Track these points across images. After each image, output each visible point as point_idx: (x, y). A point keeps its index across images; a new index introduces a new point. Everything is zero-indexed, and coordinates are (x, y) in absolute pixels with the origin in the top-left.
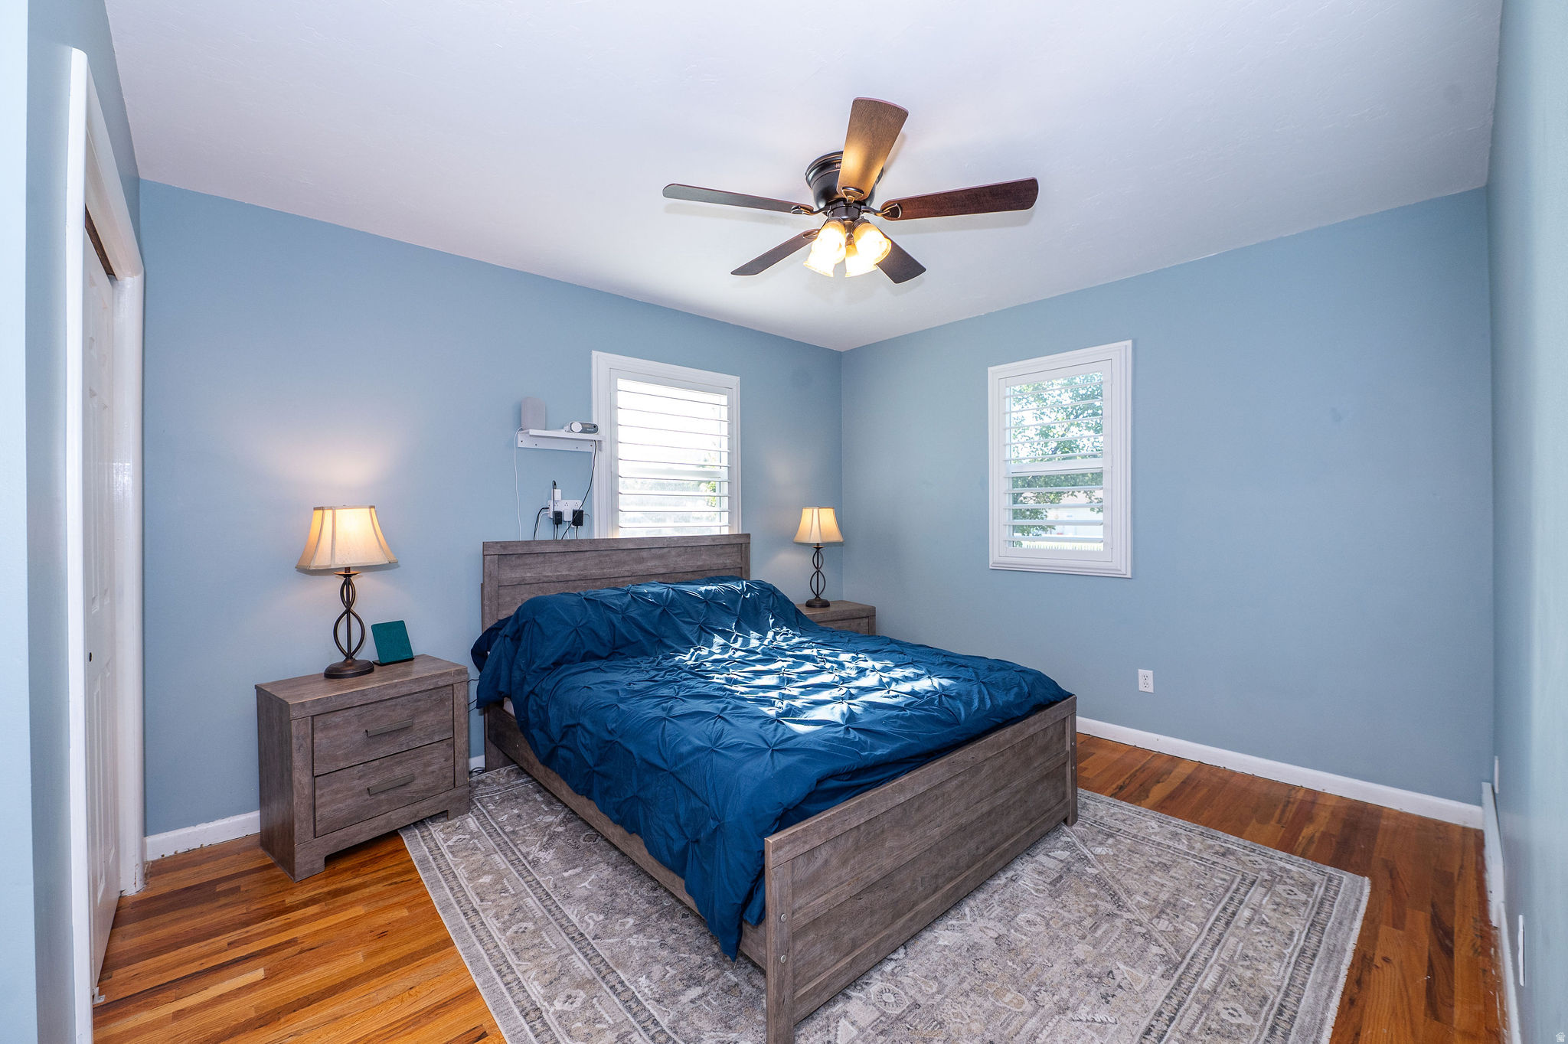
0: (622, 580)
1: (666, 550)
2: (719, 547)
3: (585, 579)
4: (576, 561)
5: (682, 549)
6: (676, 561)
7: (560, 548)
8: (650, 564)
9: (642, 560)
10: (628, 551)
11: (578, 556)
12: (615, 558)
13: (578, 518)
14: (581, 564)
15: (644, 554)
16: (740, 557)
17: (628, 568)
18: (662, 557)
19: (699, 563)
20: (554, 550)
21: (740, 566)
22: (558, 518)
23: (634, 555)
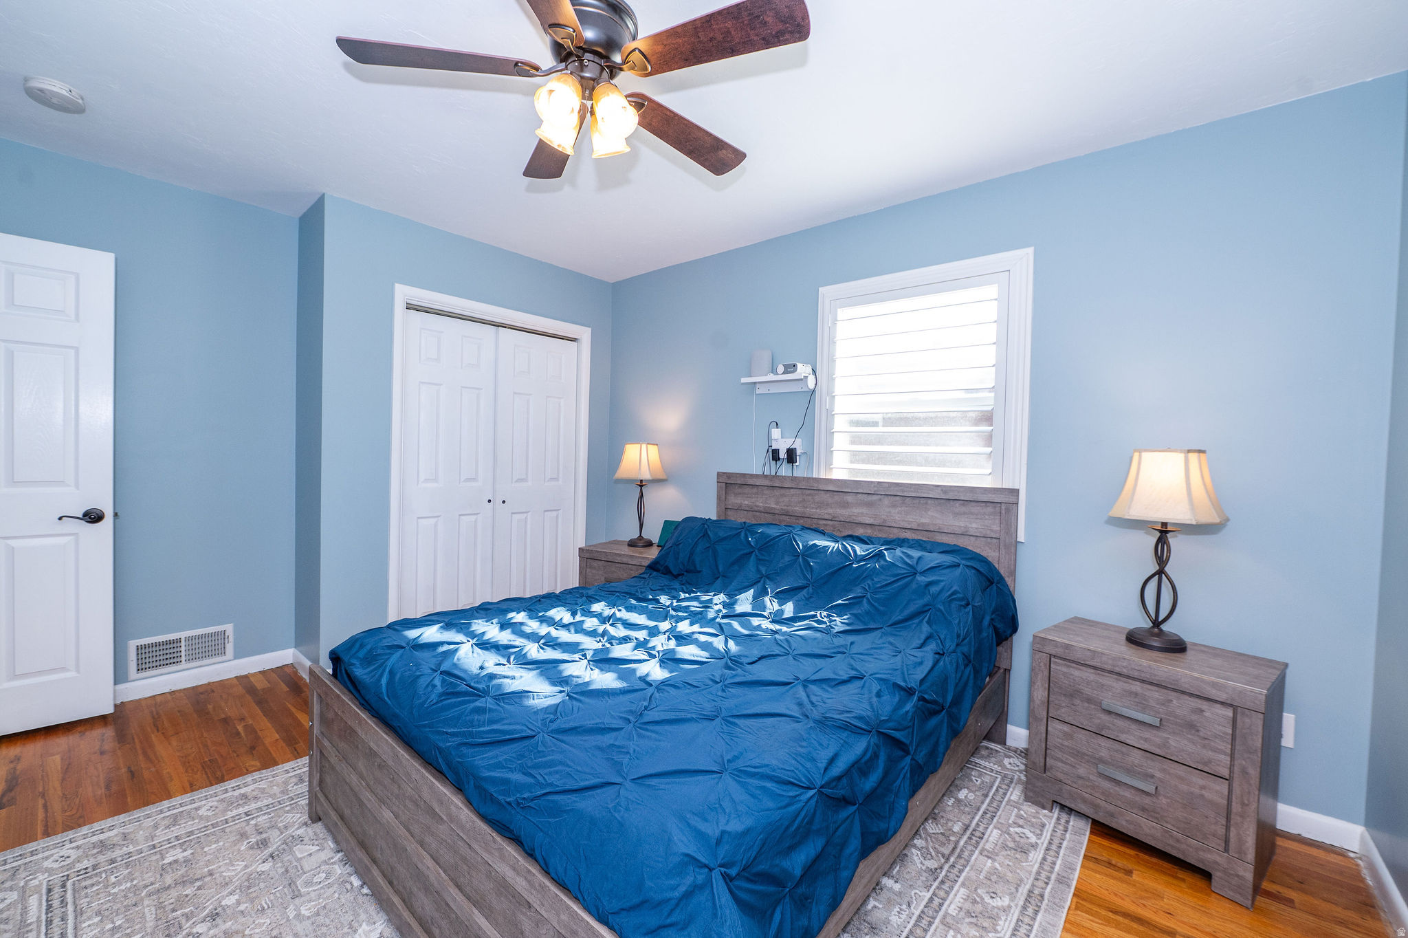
0: (824, 522)
1: (875, 498)
2: (958, 504)
3: (786, 514)
4: (783, 495)
5: (898, 498)
6: (890, 512)
7: (767, 483)
8: (856, 510)
9: (846, 505)
10: (832, 493)
11: (783, 491)
12: (817, 498)
13: (791, 456)
14: (786, 499)
15: (850, 498)
16: (997, 521)
17: (830, 511)
18: (870, 505)
19: (923, 520)
20: (763, 483)
21: (997, 536)
22: (775, 455)
23: (837, 498)
